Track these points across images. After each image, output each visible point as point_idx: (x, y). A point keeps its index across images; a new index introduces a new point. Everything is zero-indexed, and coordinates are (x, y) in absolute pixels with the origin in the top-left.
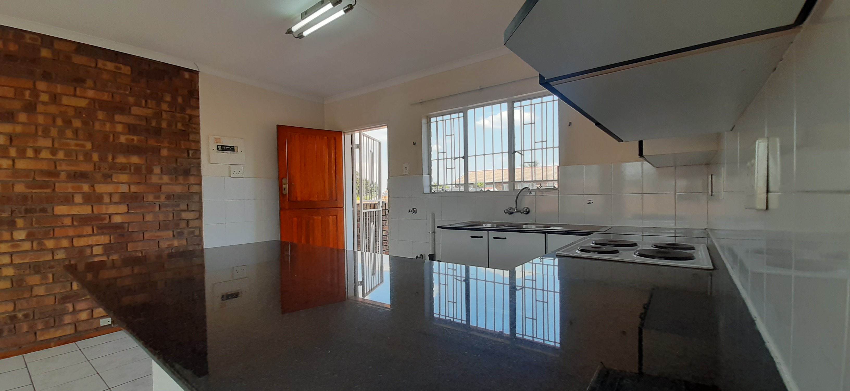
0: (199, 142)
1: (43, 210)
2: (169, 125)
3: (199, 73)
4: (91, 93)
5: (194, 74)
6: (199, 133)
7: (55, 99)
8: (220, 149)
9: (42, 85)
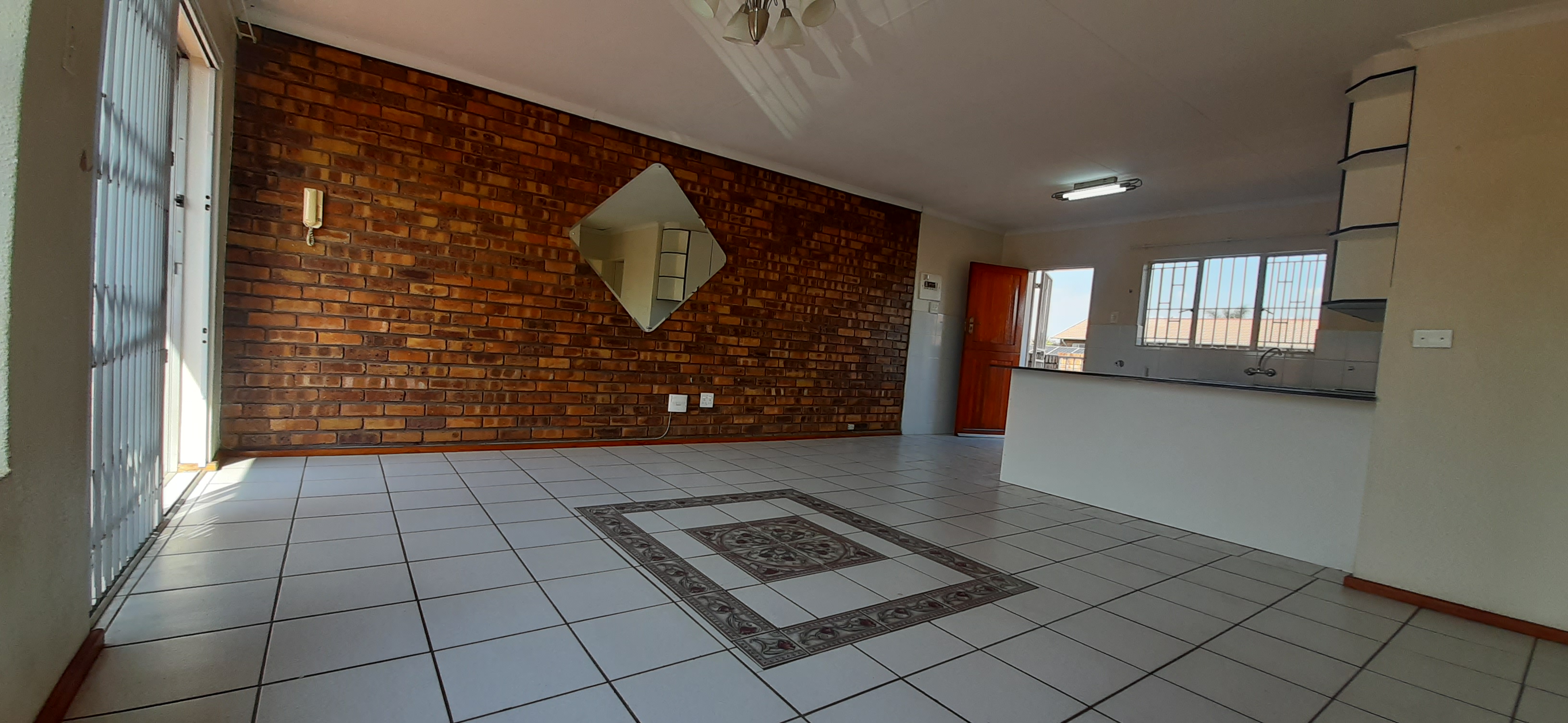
0: (914, 278)
1: (834, 331)
2: (899, 263)
3: (922, 215)
4: (864, 238)
5: (918, 214)
6: (915, 270)
7: (848, 241)
8: (927, 285)
9: (843, 233)
